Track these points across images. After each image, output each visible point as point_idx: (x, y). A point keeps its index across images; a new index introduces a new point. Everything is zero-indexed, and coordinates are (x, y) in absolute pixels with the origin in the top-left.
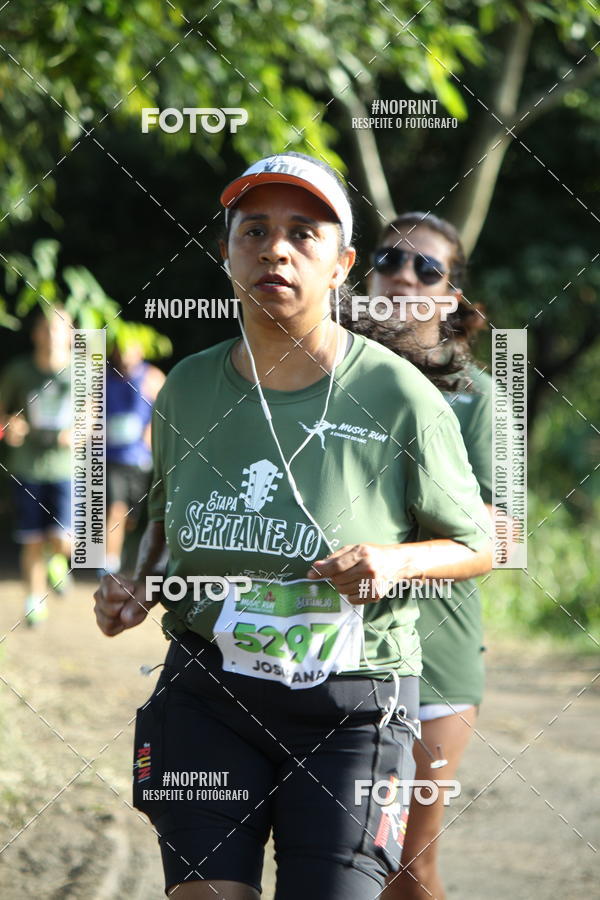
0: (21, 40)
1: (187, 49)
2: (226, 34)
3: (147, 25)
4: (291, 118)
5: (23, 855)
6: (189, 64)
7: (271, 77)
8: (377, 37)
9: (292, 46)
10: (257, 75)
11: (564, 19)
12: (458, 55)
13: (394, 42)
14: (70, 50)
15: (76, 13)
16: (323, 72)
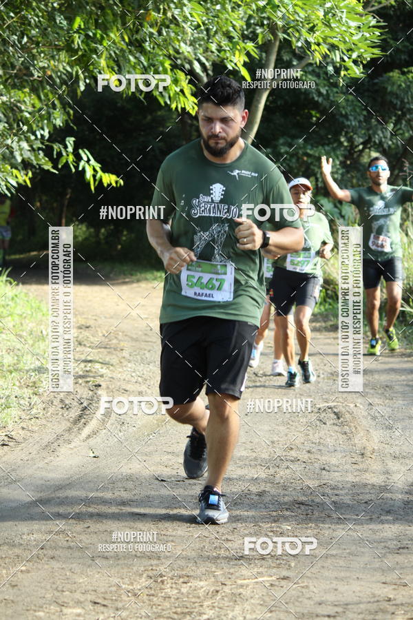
0: (59, 50)
1: (130, 52)
2: (147, 46)
3: (114, 42)
4: (176, 81)
5: (62, 401)
6: (131, 58)
7: (167, 64)
8: (213, 47)
9: (177, 52)
10: (162, 64)
11: (294, 40)
12: (248, 54)
13: (220, 49)
14: (80, 53)
15: (82, 37)
16: (190, 63)
